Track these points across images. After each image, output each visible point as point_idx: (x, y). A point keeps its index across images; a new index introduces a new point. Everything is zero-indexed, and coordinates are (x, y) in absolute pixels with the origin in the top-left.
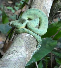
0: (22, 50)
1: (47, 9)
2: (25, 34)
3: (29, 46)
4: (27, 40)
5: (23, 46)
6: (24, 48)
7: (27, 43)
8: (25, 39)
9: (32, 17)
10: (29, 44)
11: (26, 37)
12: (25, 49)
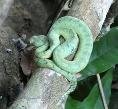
0: (35, 105)
1: (98, 12)
2: (48, 70)
3: (50, 94)
4: (49, 83)
5: (38, 97)
6: (40, 100)
7: (48, 89)
8: (46, 82)
9: (66, 34)
10: (51, 92)
11: (48, 77)
12: (42, 102)
